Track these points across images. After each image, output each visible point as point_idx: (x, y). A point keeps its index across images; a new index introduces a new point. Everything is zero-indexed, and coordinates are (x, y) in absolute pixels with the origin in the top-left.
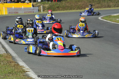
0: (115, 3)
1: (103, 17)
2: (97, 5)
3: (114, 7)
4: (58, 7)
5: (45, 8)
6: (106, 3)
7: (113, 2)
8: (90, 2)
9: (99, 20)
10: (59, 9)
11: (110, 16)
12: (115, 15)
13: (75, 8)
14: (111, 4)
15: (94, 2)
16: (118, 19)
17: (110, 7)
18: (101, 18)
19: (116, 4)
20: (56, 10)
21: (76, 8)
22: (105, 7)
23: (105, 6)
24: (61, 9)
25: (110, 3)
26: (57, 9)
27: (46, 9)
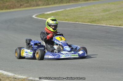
0: (44, 2)
2: (26, 5)
3: (43, 5)
8: (18, 2)
9: (33, 18)
11: (43, 15)
12: (48, 13)
14: (40, 3)
18: (36, 16)
22: (34, 6)
25: (38, 2)
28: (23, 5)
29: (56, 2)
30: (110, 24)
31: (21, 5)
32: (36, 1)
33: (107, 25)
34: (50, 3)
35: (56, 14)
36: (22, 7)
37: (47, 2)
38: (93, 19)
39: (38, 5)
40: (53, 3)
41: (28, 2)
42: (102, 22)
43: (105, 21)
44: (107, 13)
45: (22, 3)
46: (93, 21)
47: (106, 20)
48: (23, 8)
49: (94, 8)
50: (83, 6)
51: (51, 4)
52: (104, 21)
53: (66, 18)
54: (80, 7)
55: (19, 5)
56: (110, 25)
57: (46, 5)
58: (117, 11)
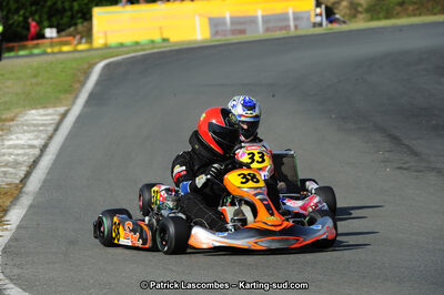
4: (401, 4)
5: (360, 9)
10: (407, 9)
20: (395, 12)
24: (411, 8)
26: (398, 9)
27: (361, 13)
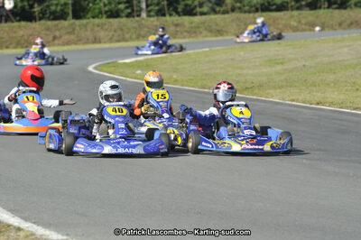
0: (112, 33)
1: (99, 66)
2: (67, 37)
3: (111, 42)
6: (88, 33)
7: (106, 30)
9: (91, 72)
11: (115, 65)
12: (127, 61)
13: (11, 44)
14: (102, 34)
15: (59, 30)
16: (139, 72)
17: (100, 42)
18: (95, 68)
19: (113, 35)
21: (14, 45)
22: (87, 42)
23: (88, 39)
25: (98, 31)
28: (60, 37)
29: (142, 33)
30: (292, 98)
31: (55, 38)
32: (92, 30)
33: (283, 99)
34: (127, 36)
35: (147, 65)
36: (56, 42)
37: (119, 32)
38: (244, 83)
39: (96, 40)
40: (134, 36)
41: (74, 29)
42: (271, 91)
43: (278, 91)
44: (279, 68)
45: (57, 34)
46: (247, 88)
47: (281, 87)
48: (59, 45)
49: (242, 53)
50: (213, 49)
51: (131, 39)
52: (275, 88)
53: (175, 77)
54: (207, 49)
55: (51, 38)
56: (293, 100)
57: (119, 41)
58: (304, 66)
